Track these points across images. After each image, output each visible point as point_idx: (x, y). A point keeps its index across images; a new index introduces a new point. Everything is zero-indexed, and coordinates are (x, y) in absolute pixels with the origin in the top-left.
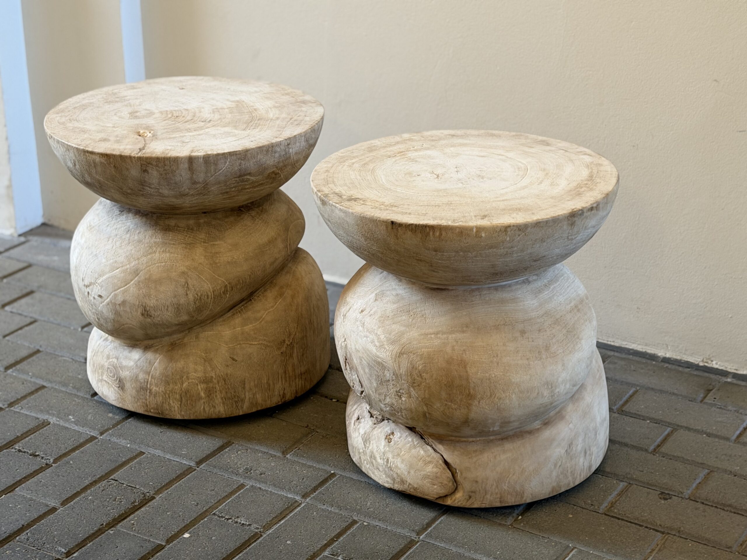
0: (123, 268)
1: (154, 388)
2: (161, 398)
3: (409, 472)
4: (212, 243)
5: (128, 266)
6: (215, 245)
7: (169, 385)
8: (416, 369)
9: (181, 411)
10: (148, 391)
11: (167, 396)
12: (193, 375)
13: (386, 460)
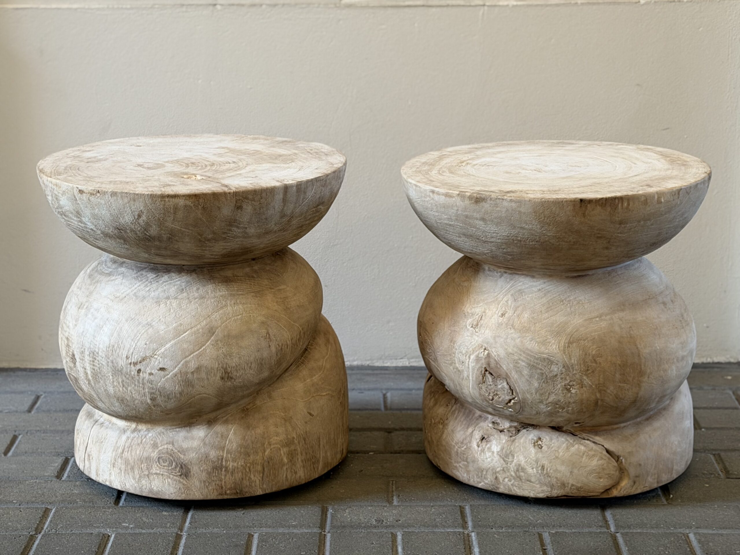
0: (193, 329)
1: (231, 464)
2: (240, 474)
3: (571, 472)
4: (278, 288)
5: (199, 326)
6: (281, 290)
7: (249, 456)
8: (589, 355)
9: (263, 484)
10: (224, 470)
11: (247, 470)
12: (275, 439)
13: (540, 468)
